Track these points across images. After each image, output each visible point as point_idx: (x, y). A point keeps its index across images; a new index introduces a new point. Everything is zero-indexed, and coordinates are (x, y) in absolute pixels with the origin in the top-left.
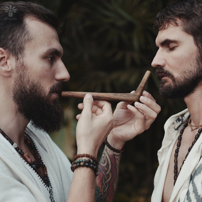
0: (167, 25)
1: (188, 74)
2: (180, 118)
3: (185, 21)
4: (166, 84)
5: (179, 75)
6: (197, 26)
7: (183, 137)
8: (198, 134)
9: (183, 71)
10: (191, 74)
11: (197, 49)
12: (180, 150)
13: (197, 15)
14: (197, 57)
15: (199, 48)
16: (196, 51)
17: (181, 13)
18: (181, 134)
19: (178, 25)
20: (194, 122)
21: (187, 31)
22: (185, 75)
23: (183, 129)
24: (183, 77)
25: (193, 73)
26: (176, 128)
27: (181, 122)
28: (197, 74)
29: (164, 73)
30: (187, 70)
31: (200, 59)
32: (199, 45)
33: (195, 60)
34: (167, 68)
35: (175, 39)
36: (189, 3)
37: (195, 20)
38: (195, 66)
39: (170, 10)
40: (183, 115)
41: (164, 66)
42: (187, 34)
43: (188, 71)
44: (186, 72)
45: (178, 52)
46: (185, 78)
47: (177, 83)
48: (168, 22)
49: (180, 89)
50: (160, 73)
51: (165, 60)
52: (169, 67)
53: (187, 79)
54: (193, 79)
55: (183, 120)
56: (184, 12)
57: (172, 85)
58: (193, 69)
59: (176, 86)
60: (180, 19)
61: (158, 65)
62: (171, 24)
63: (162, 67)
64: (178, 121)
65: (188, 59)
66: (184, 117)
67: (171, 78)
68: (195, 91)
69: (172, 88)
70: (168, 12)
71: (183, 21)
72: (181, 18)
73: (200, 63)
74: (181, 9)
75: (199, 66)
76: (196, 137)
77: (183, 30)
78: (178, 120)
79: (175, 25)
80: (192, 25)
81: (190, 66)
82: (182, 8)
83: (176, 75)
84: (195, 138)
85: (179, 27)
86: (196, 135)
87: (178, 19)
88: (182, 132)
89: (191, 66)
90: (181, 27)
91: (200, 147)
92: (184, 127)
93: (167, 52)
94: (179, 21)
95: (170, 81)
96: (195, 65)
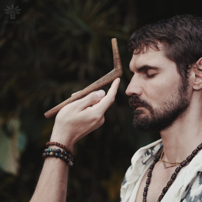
0: (145, 48)
1: (169, 106)
2: (150, 151)
3: (168, 45)
4: (143, 116)
5: (159, 107)
6: (181, 52)
7: (153, 173)
8: (176, 173)
9: (163, 102)
10: (172, 106)
11: (179, 78)
12: (150, 188)
13: (180, 39)
14: (180, 87)
15: (182, 77)
16: (178, 80)
17: (162, 35)
18: (151, 170)
19: (160, 49)
20: (168, 158)
21: (170, 57)
22: (166, 107)
23: (153, 164)
24: (163, 109)
25: (175, 105)
26: (144, 162)
27: (150, 156)
28: (179, 106)
29: (141, 103)
30: (168, 101)
31: (183, 89)
32: (182, 73)
33: (177, 90)
34: (143, 97)
35: (155, 66)
36: (171, 24)
37: (179, 45)
38: (177, 98)
39: (149, 31)
40: (152, 148)
41: (140, 95)
42: (169, 60)
43: (169, 103)
44: (166, 103)
45: (158, 81)
46: (165, 110)
47: (155, 115)
48: (147, 45)
49: (158, 122)
50: (135, 102)
51: (142, 88)
52: (146, 97)
53: (167, 111)
54: (173, 111)
55: (153, 154)
56: (166, 35)
57: (150, 117)
58: (175, 100)
59: (154, 118)
60: (160, 42)
61: (134, 94)
62: (151, 47)
63: (138, 96)
64: (146, 155)
65: (169, 88)
66: (154, 150)
67: (148, 109)
68: (173, 124)
69: (150, 120)
70: (148, 34)
71: (165, 45)
72: (163, 41)
73: (182, 93)
74: (162, 31)
75: (182, 97)
76: (173, 176)
77: (165, 56)
78: (147, 153)
79: (155, 49)
80: (175, 50)
81: (171, 96)
82: (162, 29)
83: (155, 106)
84: (171, 178)
85: (160, 52)
86: (173, 174)
87: (159, 42)
88: (152, 168)
89: (173, 97)
90: (163, 53)
91: (180, 190)
92: (154, 162)
93: (145, 79)
94: (160, 45)
95: (147, 112)
96: (177, 96)
